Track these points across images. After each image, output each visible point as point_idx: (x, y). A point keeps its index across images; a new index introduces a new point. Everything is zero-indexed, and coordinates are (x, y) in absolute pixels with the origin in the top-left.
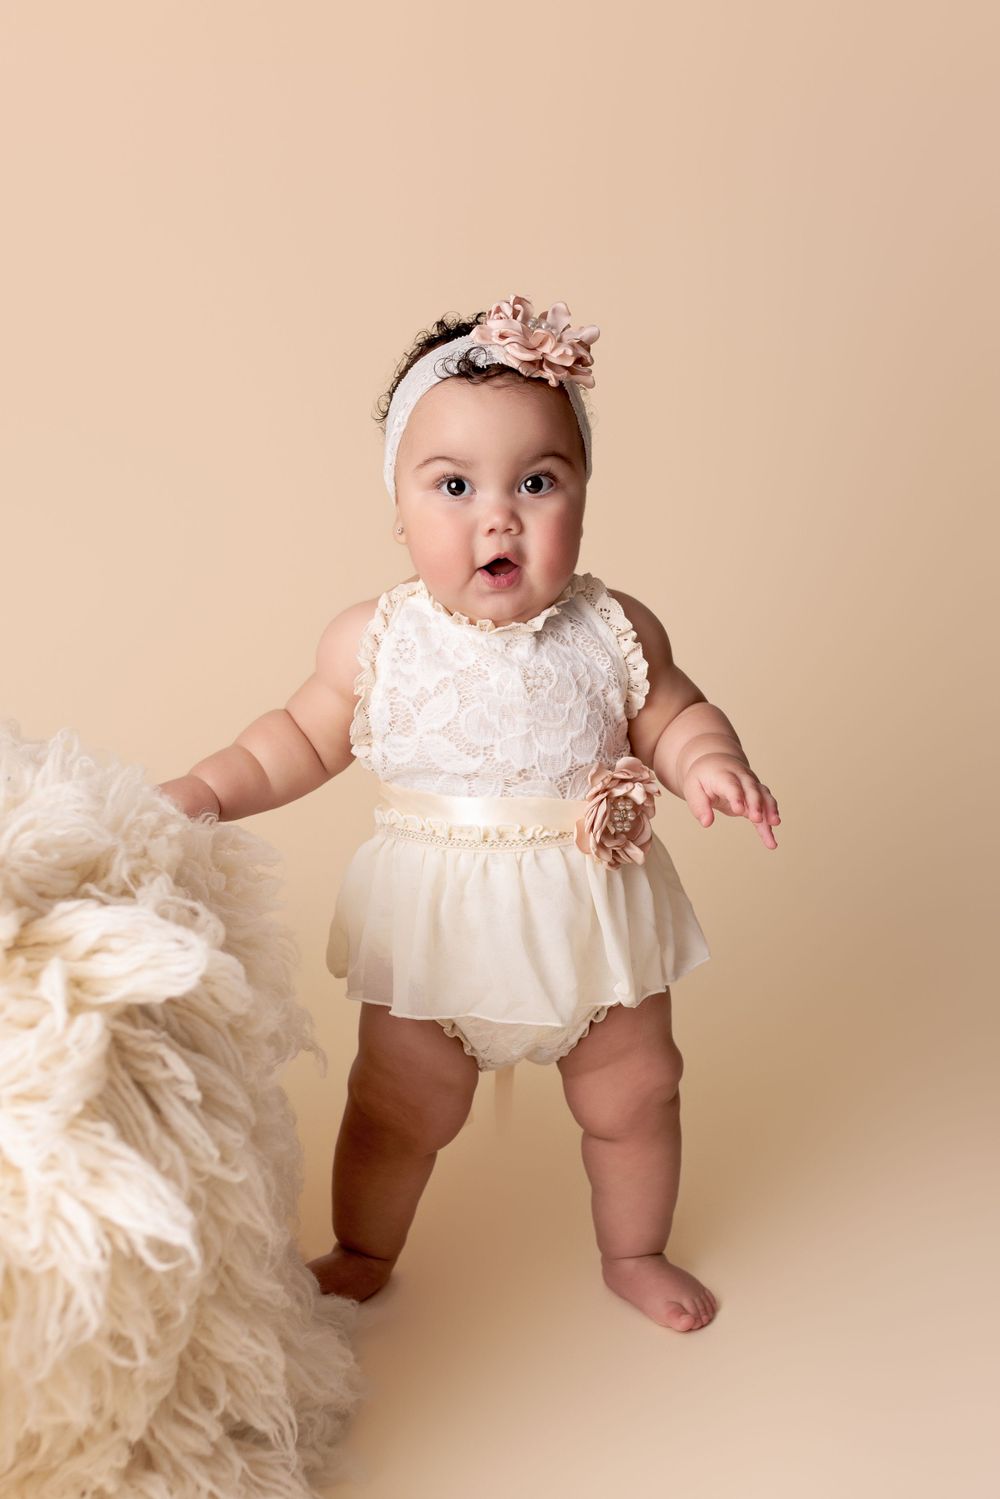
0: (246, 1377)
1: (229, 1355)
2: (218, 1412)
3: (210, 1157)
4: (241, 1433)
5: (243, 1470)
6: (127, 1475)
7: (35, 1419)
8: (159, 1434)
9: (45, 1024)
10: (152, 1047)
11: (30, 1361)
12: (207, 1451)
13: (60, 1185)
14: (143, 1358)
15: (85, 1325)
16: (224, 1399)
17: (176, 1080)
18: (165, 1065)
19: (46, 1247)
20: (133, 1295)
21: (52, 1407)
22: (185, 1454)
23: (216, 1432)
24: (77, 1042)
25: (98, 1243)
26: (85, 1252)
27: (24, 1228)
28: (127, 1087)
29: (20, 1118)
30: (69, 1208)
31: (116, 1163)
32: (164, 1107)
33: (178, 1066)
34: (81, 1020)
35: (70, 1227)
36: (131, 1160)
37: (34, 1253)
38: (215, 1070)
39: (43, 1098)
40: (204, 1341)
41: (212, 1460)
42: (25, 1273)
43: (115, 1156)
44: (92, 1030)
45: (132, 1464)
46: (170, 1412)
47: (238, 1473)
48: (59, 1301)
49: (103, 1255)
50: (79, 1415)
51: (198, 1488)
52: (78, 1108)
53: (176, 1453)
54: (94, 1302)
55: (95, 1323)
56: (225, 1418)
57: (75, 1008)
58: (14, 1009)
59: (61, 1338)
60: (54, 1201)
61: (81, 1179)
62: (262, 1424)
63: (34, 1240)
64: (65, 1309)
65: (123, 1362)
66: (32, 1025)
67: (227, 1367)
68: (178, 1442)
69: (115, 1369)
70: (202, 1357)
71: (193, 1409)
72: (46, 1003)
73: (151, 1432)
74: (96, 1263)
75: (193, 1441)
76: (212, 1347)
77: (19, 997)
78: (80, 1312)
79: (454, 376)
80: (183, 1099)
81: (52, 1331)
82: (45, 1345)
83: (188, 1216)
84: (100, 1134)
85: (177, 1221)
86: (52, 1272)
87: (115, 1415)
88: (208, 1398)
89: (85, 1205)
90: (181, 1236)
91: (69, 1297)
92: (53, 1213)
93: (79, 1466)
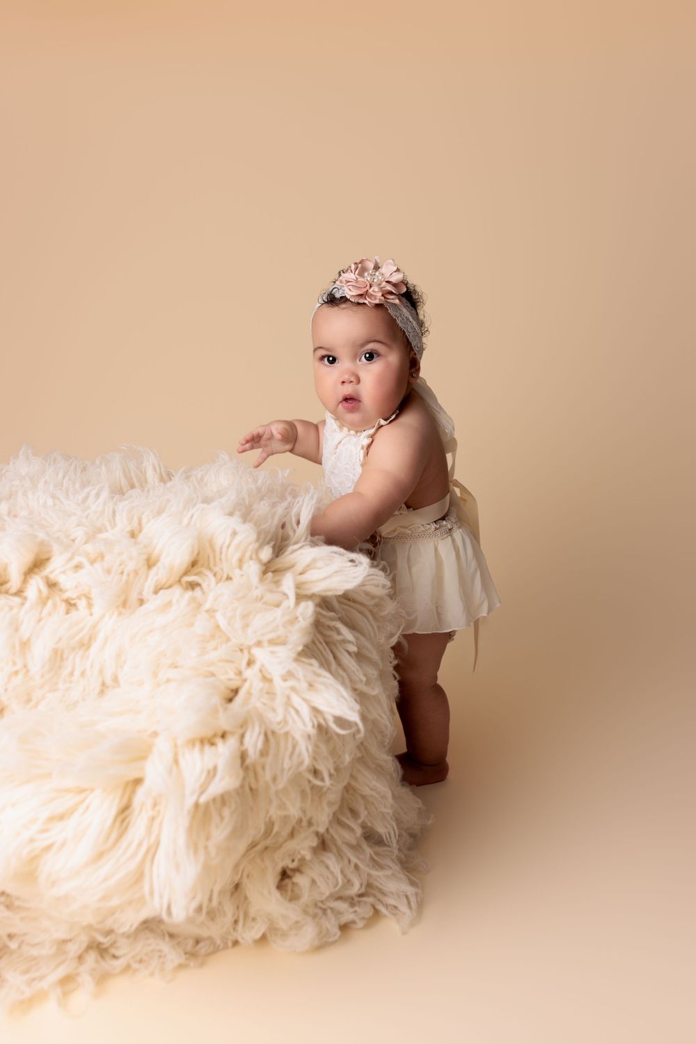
0: (373, 803)
1: (366, 791)
2: (360, 821)
3: (361, 681)
4: (371, 837)
5: (371, 855)
6: (315, 851)
7: (274, 813)
8: (332, 831)
9: (285, 604)
10: (332, 623)
11: (274, 779)
12: (354, 842)
13: (293, 689)
14: (328, 782)
15: (301, 763)
16: (363, 814)
17: (345, 641)
18: (339, 633)
19: (285, 722)
20: (324, 749)
21: (282, 806)
22: (343, 842)
23: (359, 831)
24: (301, 614)
25: (311, 719)
26: (304, 723)
27: (274, 710)
28: (321, 643)
29: (272, 652)
30: (296, 700)
31: (321, 679)
32: (338, 654)
33: (347, 634)
34: (303, 604)
35: (297, 712)
36: (327, 677)
37: (279, 723)
38: (362, 638)
39: (284, 643)
40: (353, 783)
41: (356, 848)
42: (273, 733)
43: (319, 675)
44: (308, 609)
45: (318, 846)
46: (336, 820)
47: (368, 856)
48: (290, 749)
49: (313, 726)
50: (294, 811)
51: (349, 861)
52: (300, 648)
53: (339, 842)
54: (307, 750)
55: (307, 762)
56: (364, 826)
57: (300, 598)
58: (269, 597)
59: (289, 769)
60: (288, 698)
61: (304, 685)
62: (381, 830)
63: (280, 718)
64: (292, 754)
65: (318, 783)
66: (278, 606)
67: (364, 797)
68: (341, 836)
69: (313, 787)
70: (351, 791)
71: (348, 819)
72: (285, 594)
73: (327, 830)
74: (311, 730)
75: (347, 835)
76: (357, 786)
77: (271, 591)
78: (300, 755)
79: (322, 304)
80: (347, 651)
81: (287, 764)
82: (282, 770)
83: (357, 707)
84: (311, 665)
85: (352, 709)
86: (287, 734)
87: (311, 818)
88: (354, 813)
89: (304, 700)
90: (354, 717)
91: (294, 747)
92: (288, 703)
93: (292, 845)
